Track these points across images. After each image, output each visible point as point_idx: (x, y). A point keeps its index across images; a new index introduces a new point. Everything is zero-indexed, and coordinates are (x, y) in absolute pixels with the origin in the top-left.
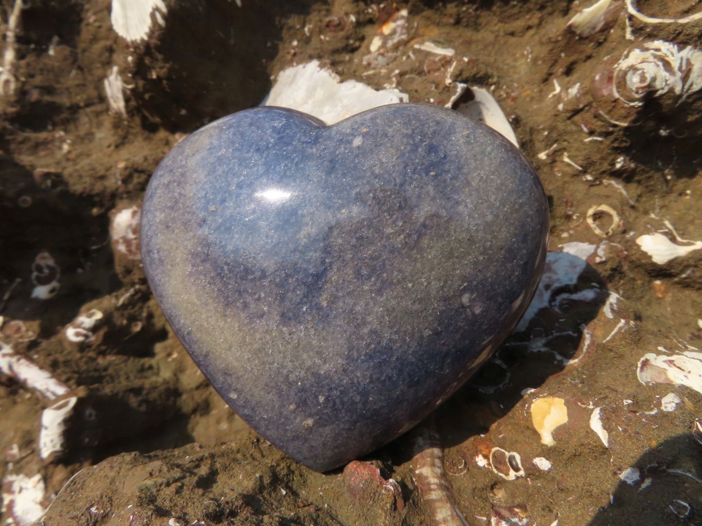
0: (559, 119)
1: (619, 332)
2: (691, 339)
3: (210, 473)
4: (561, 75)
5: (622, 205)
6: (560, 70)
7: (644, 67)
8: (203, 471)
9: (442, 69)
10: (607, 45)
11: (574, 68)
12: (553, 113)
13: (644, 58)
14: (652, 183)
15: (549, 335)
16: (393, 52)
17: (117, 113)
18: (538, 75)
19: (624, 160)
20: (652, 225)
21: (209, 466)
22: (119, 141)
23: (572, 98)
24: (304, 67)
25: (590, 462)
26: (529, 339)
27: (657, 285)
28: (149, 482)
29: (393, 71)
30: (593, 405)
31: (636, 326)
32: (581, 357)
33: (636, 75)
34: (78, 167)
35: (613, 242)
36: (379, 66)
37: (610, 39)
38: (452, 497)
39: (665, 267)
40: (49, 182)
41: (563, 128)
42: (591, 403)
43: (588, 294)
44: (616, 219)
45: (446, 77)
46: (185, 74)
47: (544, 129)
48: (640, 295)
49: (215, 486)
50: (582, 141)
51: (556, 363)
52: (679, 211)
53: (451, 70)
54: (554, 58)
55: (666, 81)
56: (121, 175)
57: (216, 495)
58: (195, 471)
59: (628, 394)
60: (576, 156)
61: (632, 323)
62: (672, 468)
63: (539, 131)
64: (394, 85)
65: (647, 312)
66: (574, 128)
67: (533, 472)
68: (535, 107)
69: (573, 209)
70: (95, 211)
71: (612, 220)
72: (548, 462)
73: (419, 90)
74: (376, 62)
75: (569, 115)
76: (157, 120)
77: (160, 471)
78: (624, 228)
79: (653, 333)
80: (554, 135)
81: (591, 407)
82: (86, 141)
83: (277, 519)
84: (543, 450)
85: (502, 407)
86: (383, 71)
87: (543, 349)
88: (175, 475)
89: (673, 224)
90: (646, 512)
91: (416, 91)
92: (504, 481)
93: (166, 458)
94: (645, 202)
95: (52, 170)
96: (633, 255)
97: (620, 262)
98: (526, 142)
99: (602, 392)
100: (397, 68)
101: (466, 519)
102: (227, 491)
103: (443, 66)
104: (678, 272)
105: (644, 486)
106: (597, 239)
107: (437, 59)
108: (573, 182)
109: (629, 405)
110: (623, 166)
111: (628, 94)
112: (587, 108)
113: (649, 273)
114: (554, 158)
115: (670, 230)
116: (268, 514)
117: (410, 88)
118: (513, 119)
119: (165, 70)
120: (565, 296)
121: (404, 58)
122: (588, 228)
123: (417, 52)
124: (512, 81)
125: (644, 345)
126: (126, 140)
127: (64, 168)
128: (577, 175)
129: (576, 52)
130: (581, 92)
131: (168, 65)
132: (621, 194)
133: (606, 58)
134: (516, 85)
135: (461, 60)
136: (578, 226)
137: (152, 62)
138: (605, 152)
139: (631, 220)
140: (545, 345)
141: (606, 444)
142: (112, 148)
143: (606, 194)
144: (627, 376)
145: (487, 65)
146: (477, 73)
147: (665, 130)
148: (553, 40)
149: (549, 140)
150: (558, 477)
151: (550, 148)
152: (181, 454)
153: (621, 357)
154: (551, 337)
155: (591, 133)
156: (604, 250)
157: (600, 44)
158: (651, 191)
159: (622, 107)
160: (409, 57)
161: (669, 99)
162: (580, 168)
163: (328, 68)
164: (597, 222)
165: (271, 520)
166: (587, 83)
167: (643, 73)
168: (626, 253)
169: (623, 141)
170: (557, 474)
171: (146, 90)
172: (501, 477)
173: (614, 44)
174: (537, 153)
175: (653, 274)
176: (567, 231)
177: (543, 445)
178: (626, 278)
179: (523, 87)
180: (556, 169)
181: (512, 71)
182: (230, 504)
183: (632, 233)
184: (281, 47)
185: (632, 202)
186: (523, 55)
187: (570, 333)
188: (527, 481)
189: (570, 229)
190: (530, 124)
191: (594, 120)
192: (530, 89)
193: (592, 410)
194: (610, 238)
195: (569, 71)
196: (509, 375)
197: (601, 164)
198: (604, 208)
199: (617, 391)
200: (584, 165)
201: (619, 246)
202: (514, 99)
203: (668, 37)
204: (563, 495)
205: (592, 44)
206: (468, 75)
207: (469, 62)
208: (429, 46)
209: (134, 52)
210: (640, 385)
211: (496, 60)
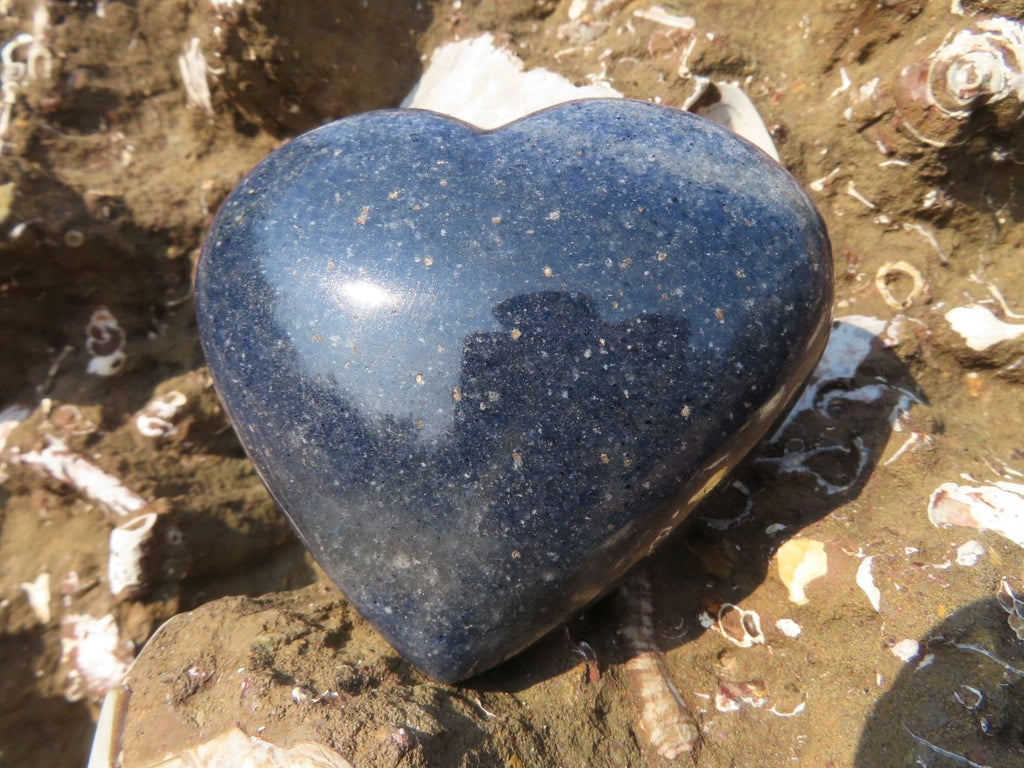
0: (844, 131)
1: (907, 452)
2: (1014, 458)
3: (342, 627)
4: (852, 62)
5: (930, 262)
6: (850, 54)
7: (973, 59)
8: (333, 624)
9: (675, 49)
10: (922, 18)
11: (872, 53)
12: (836, 121)
13: (975, 45)
14: (977, 228)
15: (809, 450)
16: (603, 20)
17: (198, 108)
18: (818, 60)
19: (937, 196)
20: (970, 293)
21: (340, 617)
22: (203, 149)
23: (865, 101)
24: (471, 44)
25: (853, 629)
26: (781, 454)
27: (972, 379)
28: (264, 639)
29: (601, 50)
30: (864, 552)
31: (933, 443)
32: (852, 484)
33: (962, 70)
34: (145, 188)
35: (912, 317)
36: (582, 41)
37: (928, 10)
38: (665, 667)
39: (984, 355)
40: (106, 211)
41: (850, 145)
42: (861, 549)
43: (870, 393)
44: (919, 283)
45: (681, 64)
46: (296, 54)
47: (821, 146)
48: (945, 394)
49: (348, 644)
50: (876, 165)
51: (817, 489)
52: (1014, 270)
53: (688, 51)
54: (844, 36)
55: (1006, 80)
56: (206, 200)
57: (352, 657)
58: (323, 623)
59: (913, 539)
60: (867, 188)
61: (928, 438)
62: (964, 643)
63: (813, 148)
64: (603, 75)
65: (953, 418)
66: (865, 145)
67: (776, 638)
68: (811, 110)
69: (857, 266)
70: (172, 252)
71: (913, 285)
72: (796, 625)
73: (640, 82)
74: (577, 35)
75: (859, 126)
76: (257, 119)
77: (277, 623)
78: (929, 297)
79: (956, 453)
80: (836, 155)
81: (860, 555)
82: (155, 148)
83: (431, 691)
84: (791, 609)
85: (738, 548)
86: (588, 50)
87: (801, 470)
88: (297, 630)
89: (1003, 291)
90: (923, 699)
91: (636, 84)
92: (736, 648)
93: (282, 604)
94: (965, 256)
95: (109, 192)
96: (939, 336)
97: (919, 347)
98: (794, 165)
99: (878, 535)
100: (608, 46)
101: (682, 697)
102: (364, 651)
103: (676, 44)
104: (1003, 361)
105: (923, 664)
106: (888, 313)
107: (668, 35)
108: (860, 225)
109: (912, 555)
110: (934, 205)
111: (949, 99)
112: (886, 117)
113: (961, 363)
114: (833, 190)
115: (997, 301)
116: (420, 684)
117: (626, 79)
118: (776, 131)
119: (268, 48)
120: (836, 393)
121: (619, 31)
122: (877, 295)
123: (639, 22)
124: (779, 69)
125: (942, 470)
126: (212, 148)
127: (126, 189)
128: (865, 215)
129: (876, 28)
130: (880, 92)
131: (272, 42)
132: (929, 245)
133: (919, 42)
134: (783, 75)
135: (703, 37)
136: (862, 292)
137: (249, 36)
138: (909, 183)
139: (940, 284)
140: (805, 463)
141: (877, 607)
142: (193, 159)
143: (906, 244)
144: (914, 513)
145: (742, 45)
146: (728, 58)
147: (1000, 152)
148: (843, 8)
149: (827, 163)
150: (809, 647)
151: (829, 173)
152: (302, 600)
153: (908, 485)
154: (812, 452)
155: (891, 154)
156: (898, 329)
157: (913, 17)
158: (974, 241)
159: (938, 119)
160: (626, 30)
161: (1008, 108)
162: (872, 206)
163: (507, 48)
164: (891, 286)
165: (424, 692)
166: (888, 78)
167: (973, 68)
168: (929, 333)
169: (936, 168)
170: (808, 641)
171: (241, 78)
172: (732, 643)
173: (934, 18)
174: (809, 182)
175: (966, 364)
176: (847, 298)
177: (792, 603)
178: (927, 369)
179: (795, 79)
180: (836, 206)
181: (779, 53)
182: (370, 670)
183: (940, 305)
184: (436, 10)
185: (944, 258)
186: (797, 28)
187: (841, 447)
188: (767, 649)
189: (851, 295)
190: (801, 138)
191: (897, 135)
192: (804, 82)
193: (861, 560)
194: (907, 311)
195: (864, 56)
196: (750, 503)
197: (902, 200)
198: (902, 266)
199: (897, 534)
200: (877, 201)
201: (920, 322)
202: (780, 97)
203: (1014, 13)
204: (813, 670)
205: (901, 16)
206: (712, 61)
207: (715, 40)
208: (657, 14)
209: (224, 21)
210: (930, 527)
211: (756, 35)
